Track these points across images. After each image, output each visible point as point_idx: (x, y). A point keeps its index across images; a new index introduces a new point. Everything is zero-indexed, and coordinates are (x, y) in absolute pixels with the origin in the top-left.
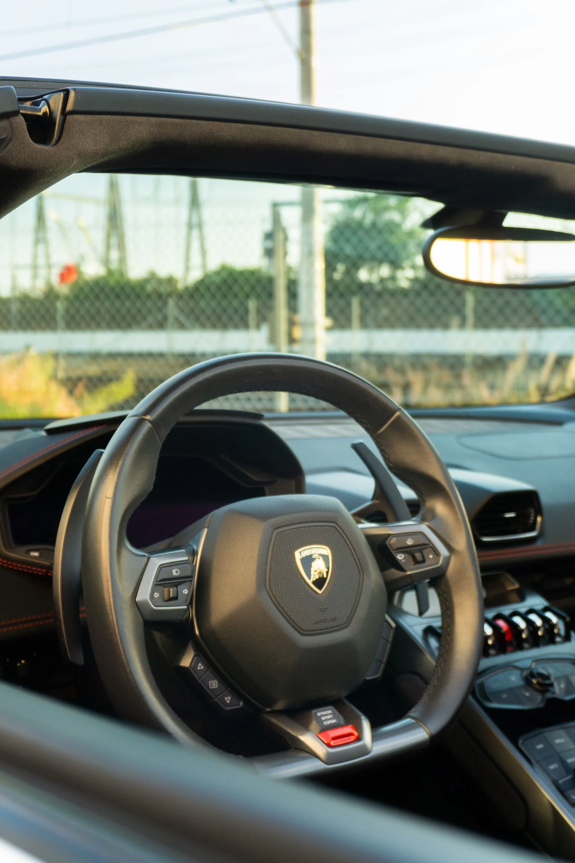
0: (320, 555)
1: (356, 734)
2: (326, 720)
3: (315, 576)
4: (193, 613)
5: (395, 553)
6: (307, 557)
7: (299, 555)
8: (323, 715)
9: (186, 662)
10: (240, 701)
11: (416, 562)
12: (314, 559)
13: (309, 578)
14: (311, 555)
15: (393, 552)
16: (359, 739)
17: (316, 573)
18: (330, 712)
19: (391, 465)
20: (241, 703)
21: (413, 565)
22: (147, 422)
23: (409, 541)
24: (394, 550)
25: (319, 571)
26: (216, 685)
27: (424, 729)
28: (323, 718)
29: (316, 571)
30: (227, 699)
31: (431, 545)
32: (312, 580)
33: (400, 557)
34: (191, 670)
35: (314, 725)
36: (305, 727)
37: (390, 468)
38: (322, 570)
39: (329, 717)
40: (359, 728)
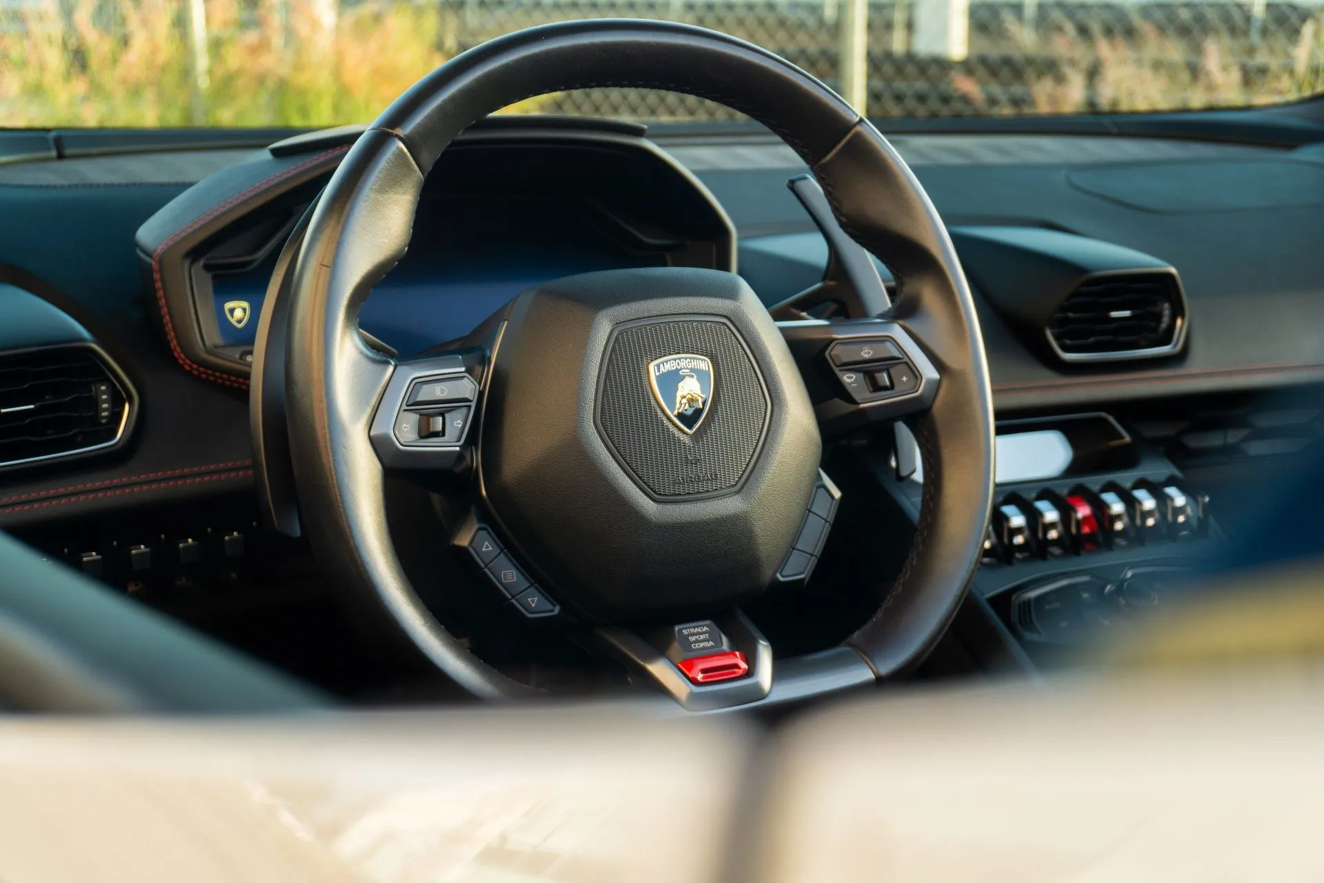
0: (692, 370)
1: (744, 666)
2: (697, 641)
3: (681, 406)
4: (477, 459)
5: (840, 370)
6: (669, 372)
7: (654, 370)
8: (693, 634)
9: (463, 540)
10: (554, 605)
11: (877, 387)
12: (683, 378)
13: (672, 408)
14: (677, 371)
15: (836, 370)
16: (749, 673)
17: (684, 401)
18: (705, 629)
19: (844, 220)
20: (557, 610)
21: (871, 392)
22: (396, 139)
23: (866, 351)
24: (838, 366)
25: (689, 396)
26: (513, 577)
27: (869, 665)
28: (692, 639)
29: (684, 397)
30: (531, 601)
31: (906, 359)
32: (676, 412)
33: (848, 379)
34: (471, 550)
35: (675, 649)
36: (660, 650)
37: (843, 225)
38: (695, 395)
39: (702, 637)
40: (751, 659)
